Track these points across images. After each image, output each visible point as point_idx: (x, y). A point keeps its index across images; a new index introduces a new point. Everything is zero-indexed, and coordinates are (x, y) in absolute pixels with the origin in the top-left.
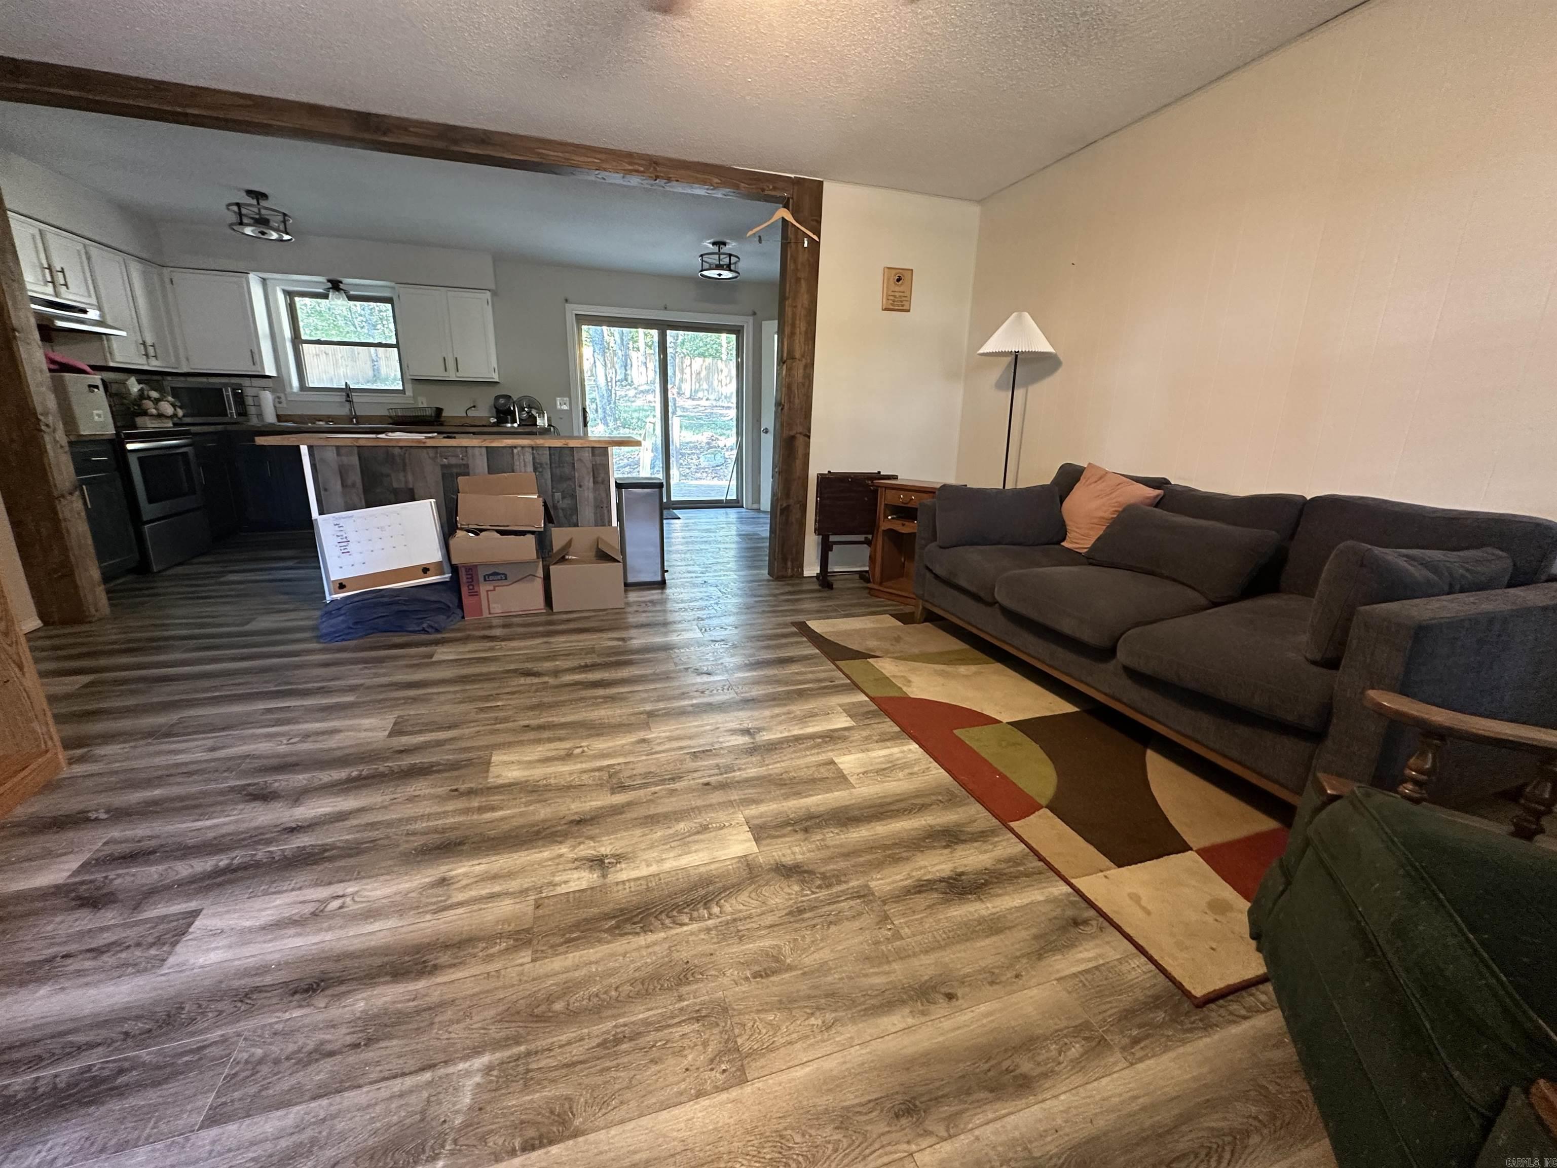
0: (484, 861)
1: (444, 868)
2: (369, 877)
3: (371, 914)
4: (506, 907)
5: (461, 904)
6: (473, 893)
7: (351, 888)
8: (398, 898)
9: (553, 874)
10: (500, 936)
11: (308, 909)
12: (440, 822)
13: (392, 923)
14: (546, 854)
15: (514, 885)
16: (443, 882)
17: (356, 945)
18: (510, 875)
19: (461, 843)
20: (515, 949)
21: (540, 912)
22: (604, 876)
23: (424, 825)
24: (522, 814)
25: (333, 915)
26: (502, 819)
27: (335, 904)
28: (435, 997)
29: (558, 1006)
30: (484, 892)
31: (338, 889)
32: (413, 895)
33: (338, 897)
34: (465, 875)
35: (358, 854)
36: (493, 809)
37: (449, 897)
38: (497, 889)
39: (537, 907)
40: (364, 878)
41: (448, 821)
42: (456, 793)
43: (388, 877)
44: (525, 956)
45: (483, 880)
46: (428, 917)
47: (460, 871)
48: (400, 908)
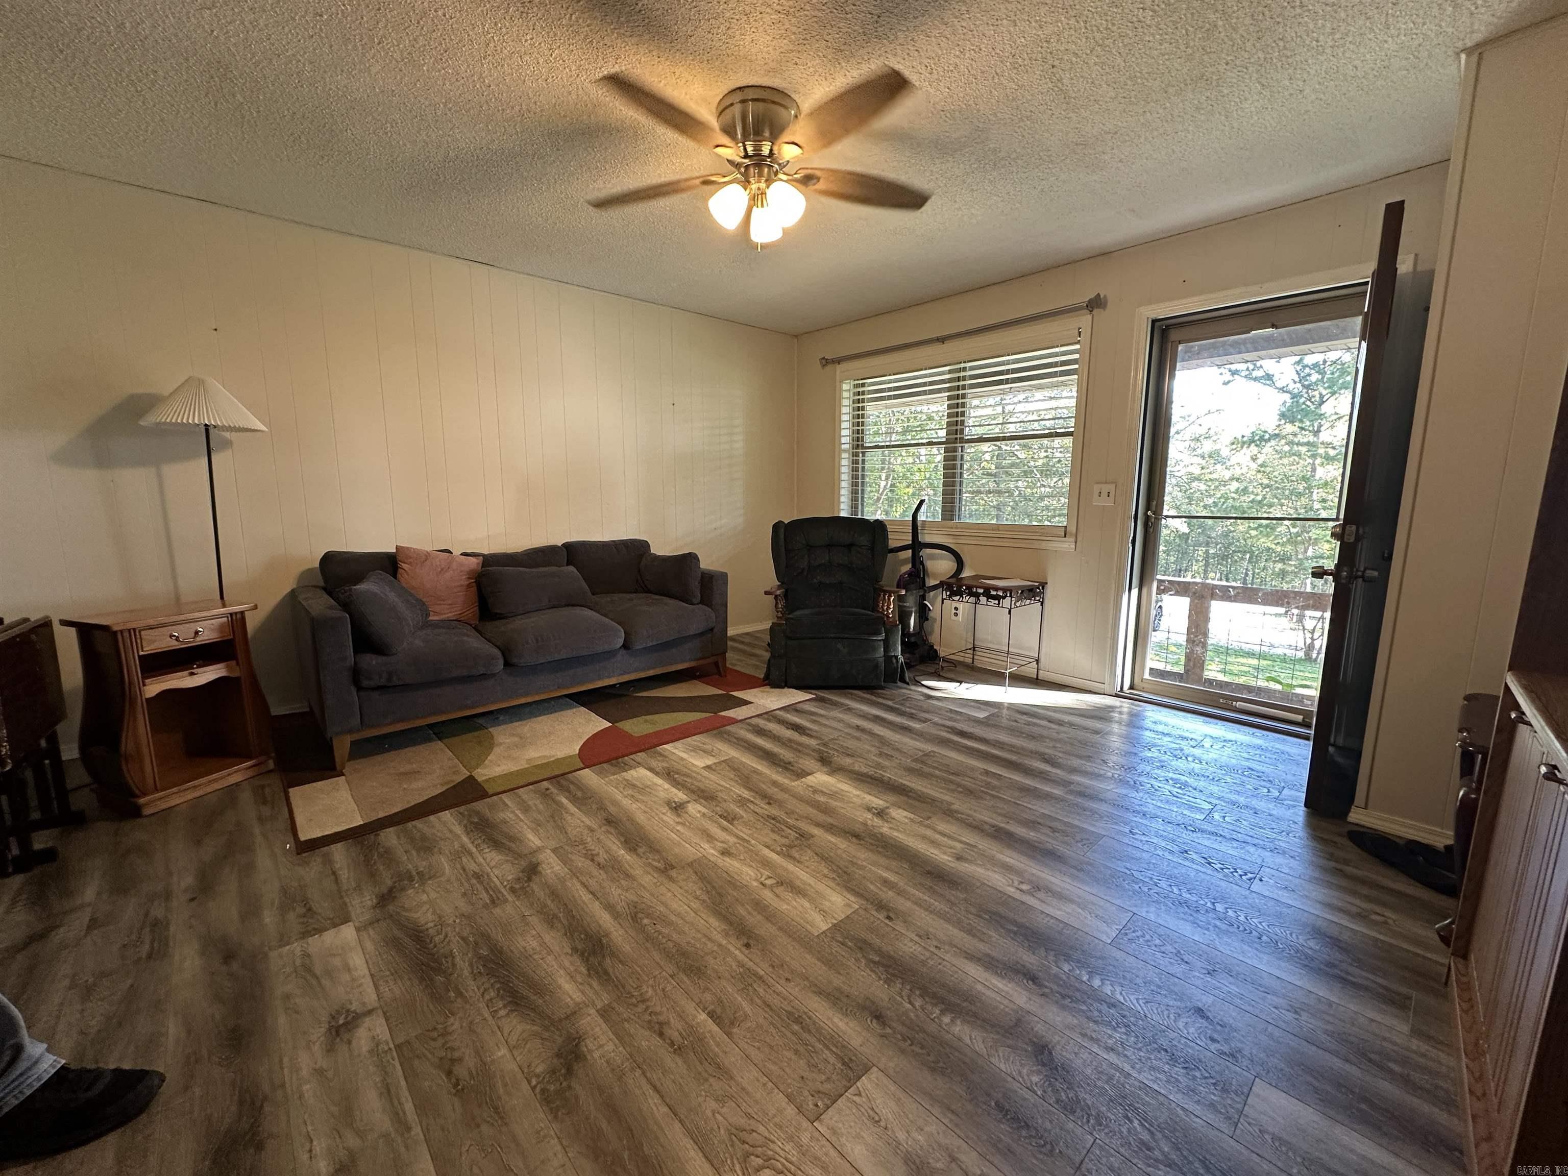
0: (928, 853)
1: (953, 865)
2: (995, 889)
3: (1007, 868)
4: (942, 826)
5: (961, 842)
6: (950, 842)
7: (1011, 891)
8: (989, 866)
9: (906, 824)
10: (957, 819)
11: (1041, 895)
12: (926, 898)
13: (1000, 856)
14: (896, 834)
15: (929, 833)
16: (959, 858)
17: (1023, 859)
18: (924, 837)
19: (929, 873)
20: (957, 812)
21: (931, 815)
22: (888, 808)
23: (937, 903)
24: (874, 864)
25: (1030, 882)
26: (887, 869)
27: (1024, 887)
28: (1000, 818)
29: (961, 790)
30: (946, 839)
31: (1017, 895)
32: (979, 862)
33: (1021, 890)
34: (945, 853)
35: (994, 913)
36: (885, 882)
37: (963, 849)
38: (938, 836)
39: (930, 818)
40: (1001, 892)
41: (921, 895)
42: (891, 915)
43: (986, 881)
44: (955, 807)
45: (939, 845)
46: (980, 847)
47: (946, 857)
48: (993, 862)
